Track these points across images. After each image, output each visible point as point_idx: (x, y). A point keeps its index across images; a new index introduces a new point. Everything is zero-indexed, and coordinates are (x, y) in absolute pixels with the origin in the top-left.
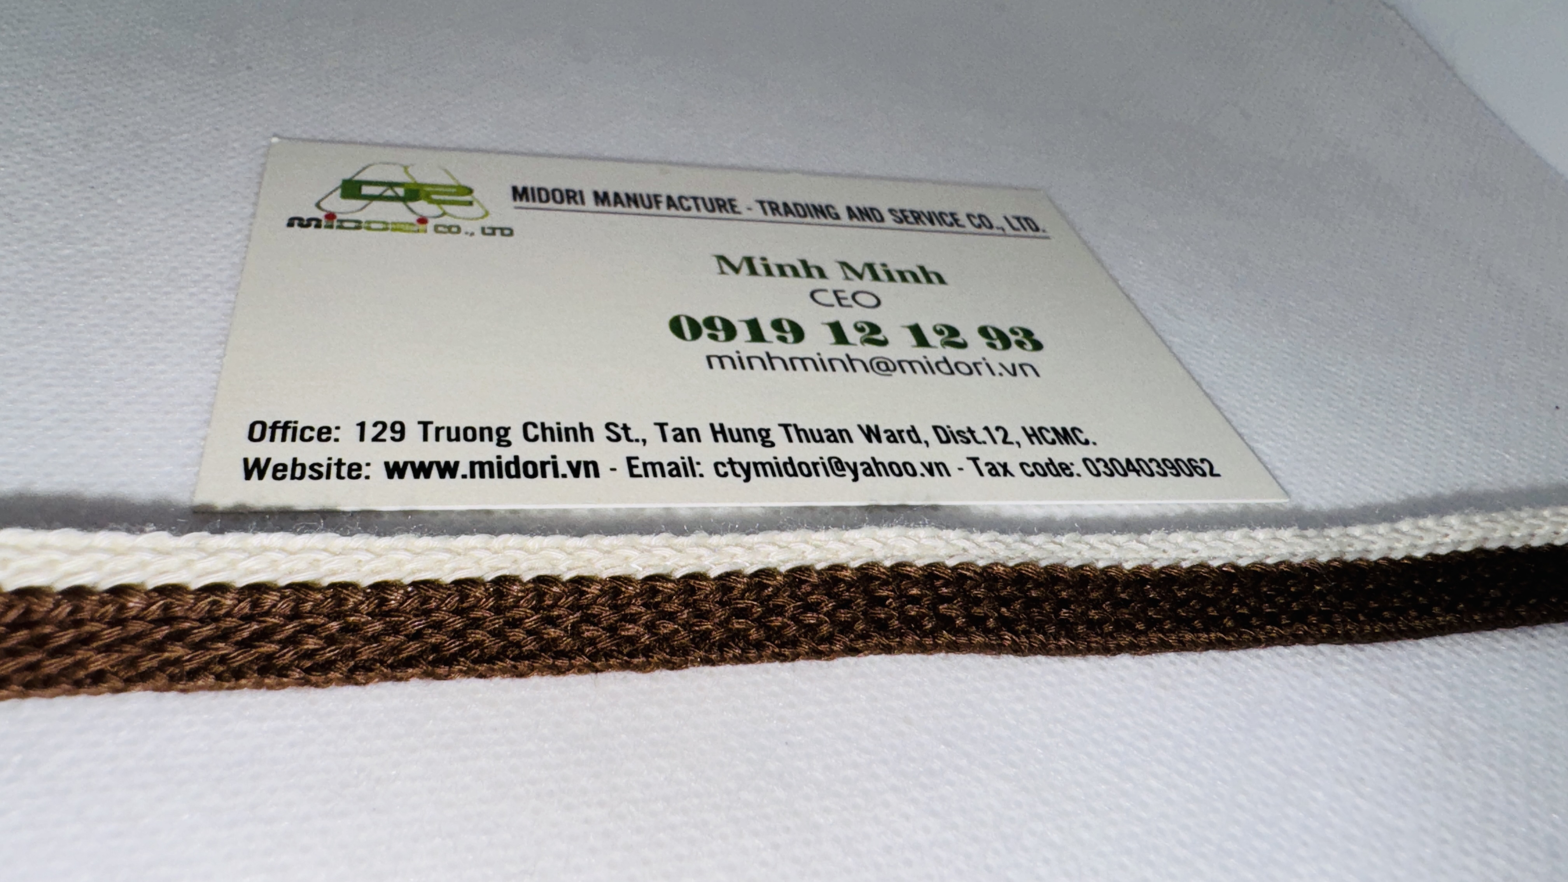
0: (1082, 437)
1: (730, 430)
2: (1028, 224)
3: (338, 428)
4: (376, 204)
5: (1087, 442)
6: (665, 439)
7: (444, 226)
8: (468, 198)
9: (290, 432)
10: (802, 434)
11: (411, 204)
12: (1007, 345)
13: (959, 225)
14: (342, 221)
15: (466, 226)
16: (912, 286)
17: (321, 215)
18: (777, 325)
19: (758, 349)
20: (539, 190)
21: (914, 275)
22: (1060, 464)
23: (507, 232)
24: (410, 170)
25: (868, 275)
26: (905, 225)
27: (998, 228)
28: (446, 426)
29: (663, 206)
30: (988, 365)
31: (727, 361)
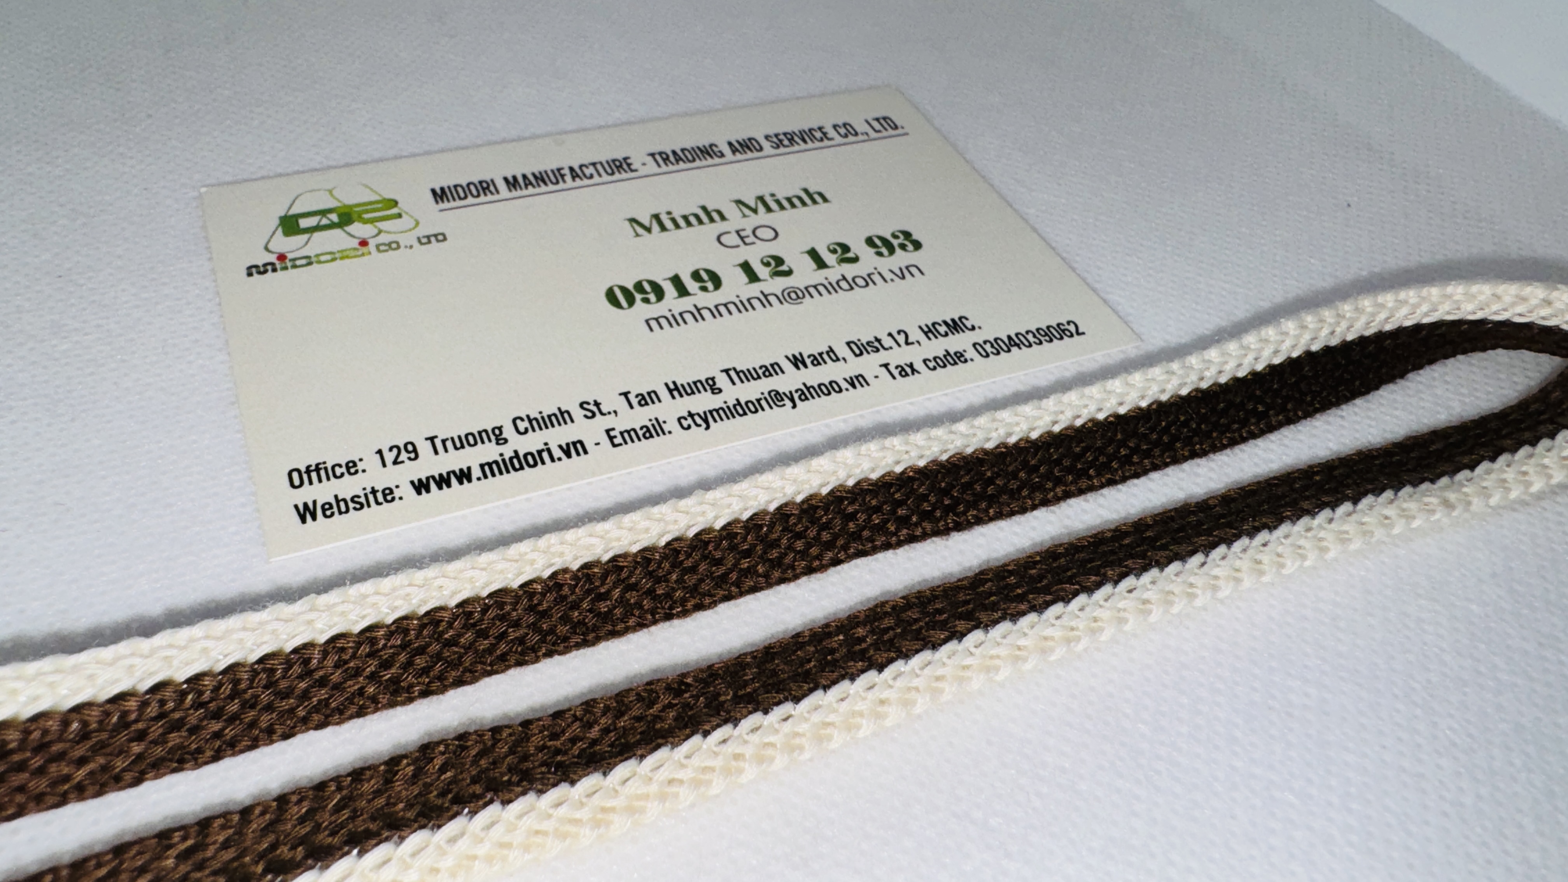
0: (969, 325)
1: (683, 386)
2: (887, 123)
3: (361, 460)
4: (317, 235)
5: (973, 328)
6: (631, 407)
7: (384, 244)
8: (395, 211)
9: (322, 473)
10: (741, 375)
11: (348, 229)
12: (892, 251)
13: (828, 139)
14: (294, 260)
15: (403, 240)
16: (801, 211)
17: (272, 258)
18: (696, 276)
19: (686, 303)
20: (455, 186)
21: (800, 198)
22: (955, 354)
23: (440, 237)
24: (334, 192)
25: (761, 209)
26: (782, 150)
27: (862, 134)
28: (449, 436)
29: (568, 178)
30: (880, 274)
31: (663, 322)
